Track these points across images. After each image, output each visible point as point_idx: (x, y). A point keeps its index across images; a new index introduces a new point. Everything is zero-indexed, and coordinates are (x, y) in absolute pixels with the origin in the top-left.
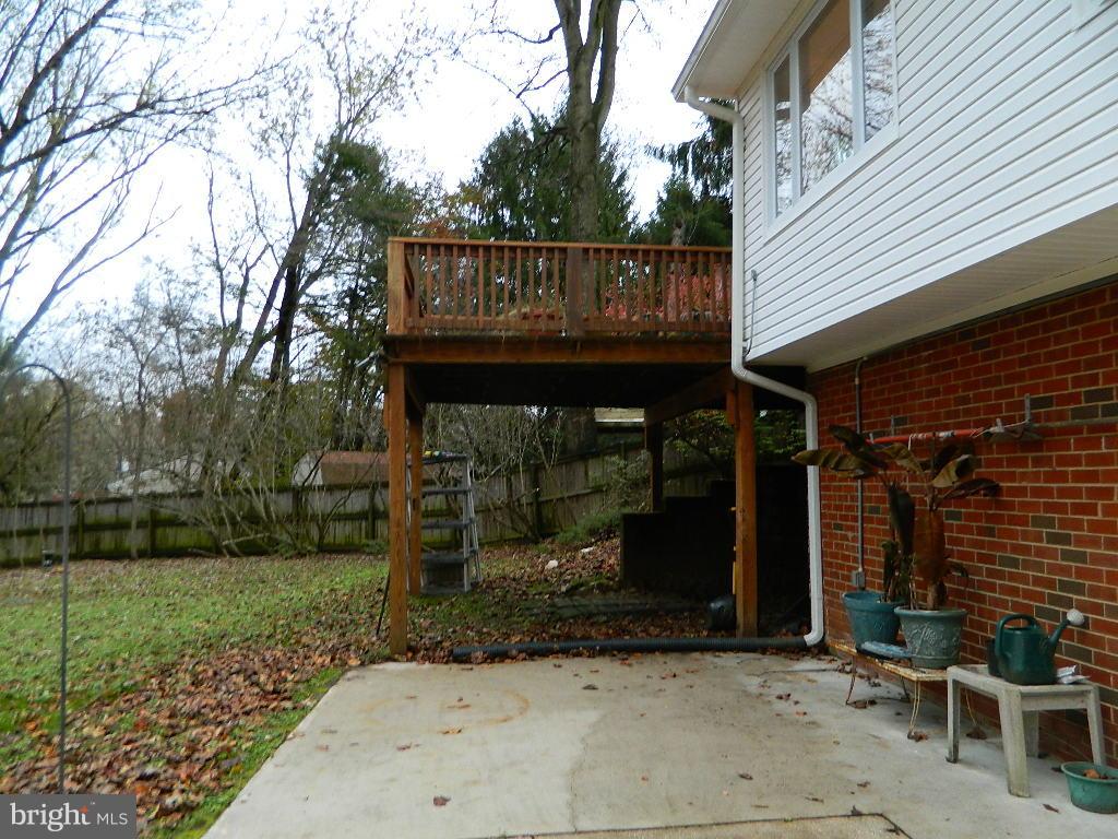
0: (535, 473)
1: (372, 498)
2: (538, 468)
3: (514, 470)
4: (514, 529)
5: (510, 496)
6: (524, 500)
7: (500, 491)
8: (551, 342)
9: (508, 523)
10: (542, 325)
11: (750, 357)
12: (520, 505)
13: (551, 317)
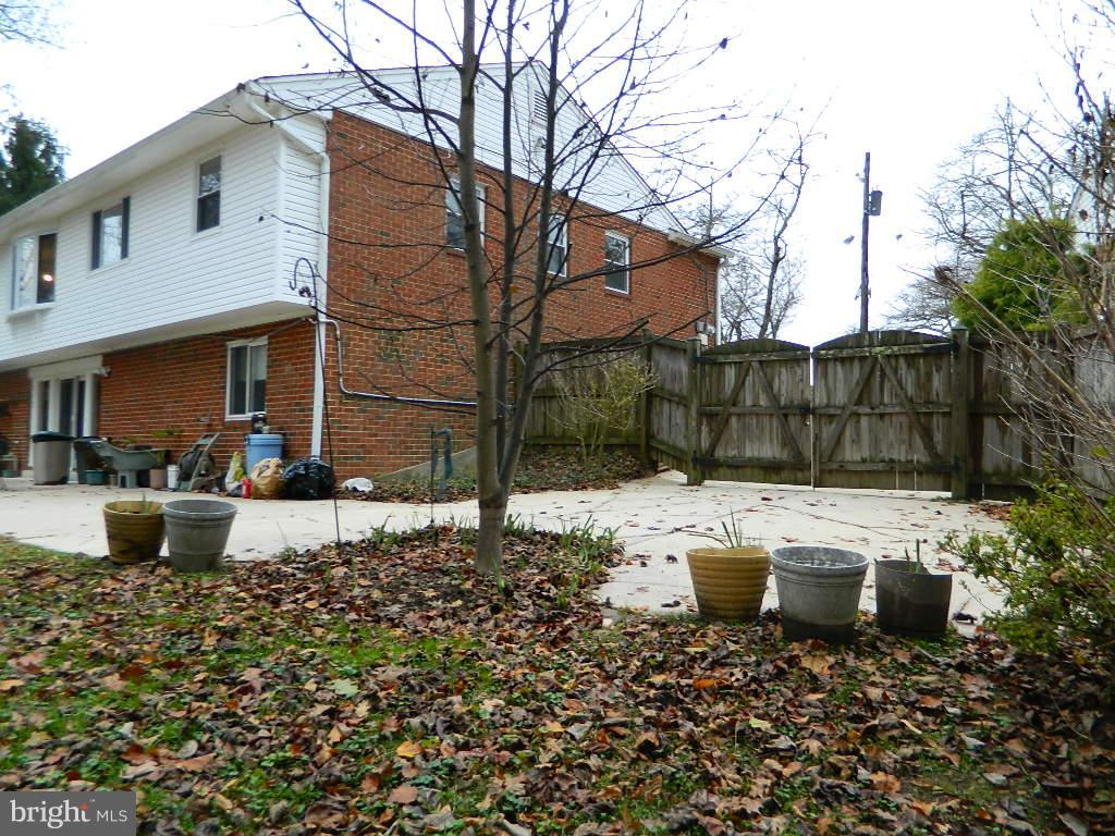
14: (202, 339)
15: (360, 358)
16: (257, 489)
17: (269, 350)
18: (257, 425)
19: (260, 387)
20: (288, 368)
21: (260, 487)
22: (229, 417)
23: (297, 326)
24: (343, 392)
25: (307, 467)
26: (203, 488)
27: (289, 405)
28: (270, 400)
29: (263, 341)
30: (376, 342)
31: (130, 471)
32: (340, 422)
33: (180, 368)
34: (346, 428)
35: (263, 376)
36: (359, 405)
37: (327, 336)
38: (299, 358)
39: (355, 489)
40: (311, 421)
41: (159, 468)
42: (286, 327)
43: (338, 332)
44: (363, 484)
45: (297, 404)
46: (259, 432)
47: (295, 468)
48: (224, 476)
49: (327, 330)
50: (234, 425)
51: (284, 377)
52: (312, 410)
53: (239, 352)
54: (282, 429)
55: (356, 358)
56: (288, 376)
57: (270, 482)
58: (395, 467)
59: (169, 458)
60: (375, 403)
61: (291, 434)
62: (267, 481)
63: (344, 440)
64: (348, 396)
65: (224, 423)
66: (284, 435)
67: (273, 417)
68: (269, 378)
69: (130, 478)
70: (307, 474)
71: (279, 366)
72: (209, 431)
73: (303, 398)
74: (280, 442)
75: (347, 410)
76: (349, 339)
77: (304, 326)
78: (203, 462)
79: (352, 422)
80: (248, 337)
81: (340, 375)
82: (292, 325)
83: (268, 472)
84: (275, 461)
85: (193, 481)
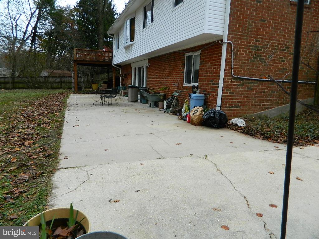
0: (92, 76)
1: (61, 79)
2: (93, 75)
3: (88, 75)
4: (89, 85)
5: (88, 79)
6: (90, 80)
7: (86, 79)
8: (93, 61)
9: (87, 84)
10: (92, 59)
11: (114, 64)
12: (90, 81)
13: (93, 58)
14: (177, 52)
15: (242, 60)
16: (192, 120)
17: (201, 57)
18: (194, 90)
19: (197, 72)
20: (209, 65)
21: (194, 120)
22: (185, 84)
23: (213, 46)
24: (233, 76)
25: (214, 113)
26: (174, 112)
27: (208, 81)
28: (201, 79)
29: (199, 53)
30: (250, 52)
31: (152, 101)
32: (230, 90)
33: (169, 64)
34: (233, 93)
35: (198, 68)
36: (240, 82)
37: (227, 49)
38: (214, 60)
39: (237, 125)
40: (218, 90)
41: (161, 101)
42: (209, 46)
43: (233, 48)
44: (240, 122)
45: (212, 81)
46: (195, 93)
47: (210, 113)
48: (181, 109)
49: (227, 46)
50: (186, 88)
51: (207, 68)
52: (218, 84)
53: (190, 58)
54: (205, 91)
55: (240, 60)
56: (208, 68)
57: (198, 118)
58: (254, 111)
59: (165, 98)
60: (247, 82)
61: (208, 94)
62: (197, 117)
63: (232, 99)
64: (235, 78)
65: (183, 87)
66: (205, 94)
67: (201, 86)
68: (200, 69)
69: (153, 104)
70: (215, 116)
71: (205, 64)
72: (177, 89)
73: (214, 79)
74: (204, 98)
75: (234, 85)
76: (238, 50)
77: (217, 45)
78: (174, 102)
79: (236, 91)
80: (192, 51)
81: (232, 68)
82: (212, 45)
83: (197, 114)
84: (200, 109)
85: (171, 109)
